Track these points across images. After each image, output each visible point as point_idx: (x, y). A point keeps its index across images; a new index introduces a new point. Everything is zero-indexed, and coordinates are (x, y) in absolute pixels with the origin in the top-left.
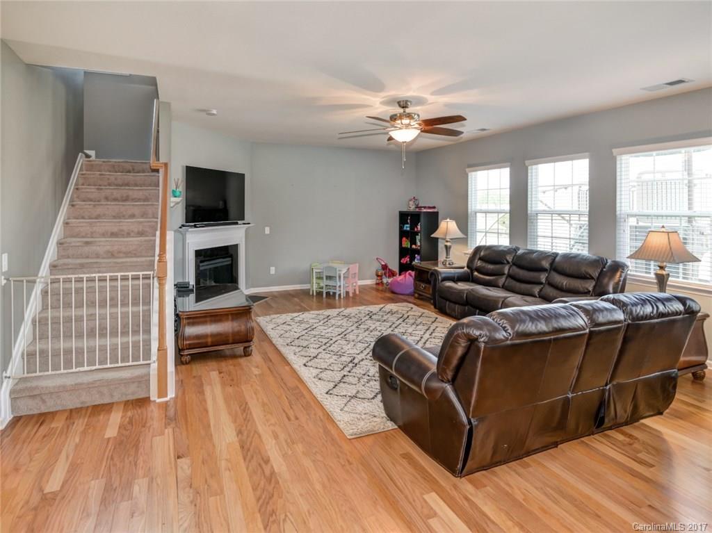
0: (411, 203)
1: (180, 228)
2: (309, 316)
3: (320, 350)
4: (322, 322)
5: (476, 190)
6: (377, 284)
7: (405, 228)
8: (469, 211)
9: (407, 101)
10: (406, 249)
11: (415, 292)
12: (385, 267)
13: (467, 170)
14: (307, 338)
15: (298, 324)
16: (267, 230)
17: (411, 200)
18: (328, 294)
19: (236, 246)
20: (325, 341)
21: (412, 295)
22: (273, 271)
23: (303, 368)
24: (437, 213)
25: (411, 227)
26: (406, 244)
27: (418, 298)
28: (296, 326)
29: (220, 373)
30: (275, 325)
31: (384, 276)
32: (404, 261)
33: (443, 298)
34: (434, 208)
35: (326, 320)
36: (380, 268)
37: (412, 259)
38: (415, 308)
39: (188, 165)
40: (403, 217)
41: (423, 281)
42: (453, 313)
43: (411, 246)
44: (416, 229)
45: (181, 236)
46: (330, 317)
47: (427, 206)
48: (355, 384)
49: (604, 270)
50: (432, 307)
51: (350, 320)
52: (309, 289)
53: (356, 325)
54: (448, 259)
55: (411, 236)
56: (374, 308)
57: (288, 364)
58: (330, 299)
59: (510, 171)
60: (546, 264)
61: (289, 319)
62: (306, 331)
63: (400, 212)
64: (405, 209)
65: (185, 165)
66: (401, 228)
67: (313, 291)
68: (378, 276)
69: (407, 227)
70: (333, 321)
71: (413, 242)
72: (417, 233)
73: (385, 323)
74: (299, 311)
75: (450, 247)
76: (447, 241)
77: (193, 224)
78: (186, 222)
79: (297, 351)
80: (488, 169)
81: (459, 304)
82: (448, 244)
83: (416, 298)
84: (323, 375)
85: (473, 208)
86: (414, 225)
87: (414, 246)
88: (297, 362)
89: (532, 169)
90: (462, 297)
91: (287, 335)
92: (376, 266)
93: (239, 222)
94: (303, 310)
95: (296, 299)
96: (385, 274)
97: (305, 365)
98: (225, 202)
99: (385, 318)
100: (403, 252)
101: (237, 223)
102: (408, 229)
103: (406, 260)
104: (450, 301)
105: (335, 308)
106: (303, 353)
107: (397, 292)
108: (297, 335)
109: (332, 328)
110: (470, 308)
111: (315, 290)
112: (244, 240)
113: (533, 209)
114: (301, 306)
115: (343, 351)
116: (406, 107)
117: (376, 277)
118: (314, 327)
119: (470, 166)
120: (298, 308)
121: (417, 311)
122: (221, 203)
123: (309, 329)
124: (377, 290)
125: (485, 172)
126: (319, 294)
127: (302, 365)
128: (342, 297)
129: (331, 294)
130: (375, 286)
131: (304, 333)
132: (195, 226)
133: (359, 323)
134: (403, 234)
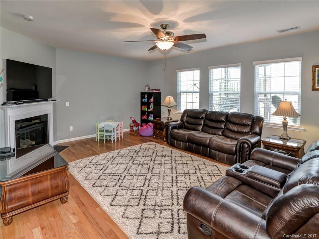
0: (146, 87)
1: (2, 105)
2: (101, 158)
3: (117, 187)
4: (110, 162)
5: (181, 81)
6: (130, 131)
7: (144, 101)
8: (178, 91)
9: (166, 25)
10: (145, 112)
11: (153, 135)
12: (134, 122)
13: (177, 71)
14: (104, 177)
15: (95, 166)
16: (67, 104)
17: (146, 86)
18: (106, 140)
19: (46, 116)
20: (117, 178)
21: (152, 136)
22: (71, 128)
23: (111, 208)
24: (161, 93)
25: (147, 100)
26: (145, 109)
27: (155, 138)
28: (93, 168)
29: (42, 229)
30: (79, 169)
31: (134, 127)
32: (143, 118)
33: (173, 139)
34: (159, 90)
35: (112, 160)
36: (132, 122)
37: (148, 116)
38: (158, 145)
39: (7, 59)
40: (143, 94)
41: (158, 129)
42: (179, 146)
43: (147, 110)
44: (150, 101)
45: (3, 111)
46: (114, 158)
47: (156, 89)
48: (154, 217)
49: (254, 120)
50: (166, 143)
51: (126, 158)
52: (95, 137)
53: (131, 161)
54: (169, 117)
55: (148, 104)
56: (137, 147)
57: (98, 206)
58: (107, 143)
59: (200, 72)
60: (223, 119)
61: (88, 163)
62: (102, 171)
63: (141, 92)
64: (144, 91)
65: (5, 58)
66: (141, 101)
67: (98, 139)
68: (131, 127)
69: (145, 100)
70: (116, 161)
71: (148, 108)
72: (150, 103)
73: (147, 158)
74: (92, 155)
75: (171, 110)
76: (169, 107)
77: (13, 102)
78: (7, 101)
79: (101, 191)
80: (187, 71)
81: (183, 142)
82: (170, 109)
83: (154, 138)
84: (128, 213)
85: (179, 90)
86: (149, 99)
87: (149, 110)
88: (104, 202)
89: (211, 71)
90: (185, 138)
91: (90, 177)
92: (130, 121)
93: (49, 99)
94: (95, 154)
95: (88, 146)
96: (135, 125)
97: (111, 205)
98: (36, 86)
99: (145, 153)
100: (143, 113)
101: (47, 100)
102: (146, 101)
103: (145, 117)
104: (178, 140)
105: (114, 150)
106: (106, 192)
107: (143, 135)
108: (97, 176)
109: (118, 166)
110: (190, 144)
111: (98, 138)
112: (52, 111)
113: (211, 91)
114: (92, 151)
115: (132, 185)
116: (166, 29)
117: (130, 127)
118: (106, 167)
119: (178, 69)
120: (91, 152)
121: (159, 147)
122: (33, 87)
123: (104, 169)
124: (131, 134)
125: (186, 72)
126: (102, 140)
127: (109, 205)
128: (115, 142)
129: (108, 140)
130: (129, 132)
131: (101, 173)
132: (15, 103)
133: (133, 160)
134: (143, 104)
